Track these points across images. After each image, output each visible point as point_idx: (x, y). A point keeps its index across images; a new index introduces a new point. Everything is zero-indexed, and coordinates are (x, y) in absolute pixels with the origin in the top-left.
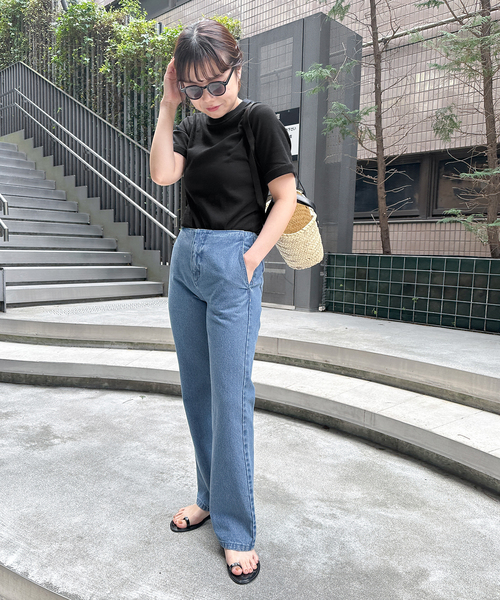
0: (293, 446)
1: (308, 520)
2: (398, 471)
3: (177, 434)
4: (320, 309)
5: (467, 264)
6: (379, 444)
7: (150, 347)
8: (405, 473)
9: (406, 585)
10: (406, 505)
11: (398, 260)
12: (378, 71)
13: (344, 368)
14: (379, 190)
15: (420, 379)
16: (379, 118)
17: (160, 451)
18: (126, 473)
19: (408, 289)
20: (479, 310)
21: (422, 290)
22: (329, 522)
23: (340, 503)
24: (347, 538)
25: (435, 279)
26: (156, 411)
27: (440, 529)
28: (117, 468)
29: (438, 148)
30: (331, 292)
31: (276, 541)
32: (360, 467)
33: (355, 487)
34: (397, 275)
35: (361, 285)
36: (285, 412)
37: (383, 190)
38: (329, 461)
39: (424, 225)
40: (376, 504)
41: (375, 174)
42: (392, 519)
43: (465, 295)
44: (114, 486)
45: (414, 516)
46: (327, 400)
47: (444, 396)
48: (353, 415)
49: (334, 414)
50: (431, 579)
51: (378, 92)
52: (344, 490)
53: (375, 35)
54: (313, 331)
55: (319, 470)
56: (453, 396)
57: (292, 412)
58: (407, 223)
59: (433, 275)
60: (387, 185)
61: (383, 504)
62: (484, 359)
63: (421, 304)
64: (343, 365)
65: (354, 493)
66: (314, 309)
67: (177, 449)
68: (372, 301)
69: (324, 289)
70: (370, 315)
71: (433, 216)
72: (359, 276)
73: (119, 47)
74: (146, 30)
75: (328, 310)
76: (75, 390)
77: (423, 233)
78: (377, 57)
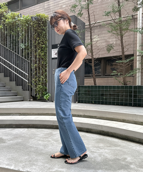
5: (118, 87)
6: (103, 134)
11: (99, 87)
12: (91, 33)
13: (89, 116)
14: (92, 67)
15: (112, 117)
16: (92, 47)
17: (41, 141)
18: (34, 146)
19: (102, 95)
20: (122, 100)
21: (106, 95)
25: (110, 92)
29: (106, 56)
30: (80, 97)
34: (99, 91)
35: (89, 94)
37: (94, 67)
38: (92, 139)
39: (103, 78)
41: (91, 62)
43: (118, 96)
48: (96, 127)
49: (90, 127)
51: (91, 39)
53: (90, 23)
54: (78, 107)
56: (121, 120)
58: (98, 78)
59: (109, 91)
60: (95, 66)
62: (127, 111)
63: (106, 99)
67: (47, 140)
68: (92, 99)
69: (78, 96)
70: (92, 103)
71: (105, 76)
72: (88, 92)
73: (7, 20)
74: (16, 16)
75: (79, 102)
76: (4, 128)
77: (103, 80)
78: (91, 29)
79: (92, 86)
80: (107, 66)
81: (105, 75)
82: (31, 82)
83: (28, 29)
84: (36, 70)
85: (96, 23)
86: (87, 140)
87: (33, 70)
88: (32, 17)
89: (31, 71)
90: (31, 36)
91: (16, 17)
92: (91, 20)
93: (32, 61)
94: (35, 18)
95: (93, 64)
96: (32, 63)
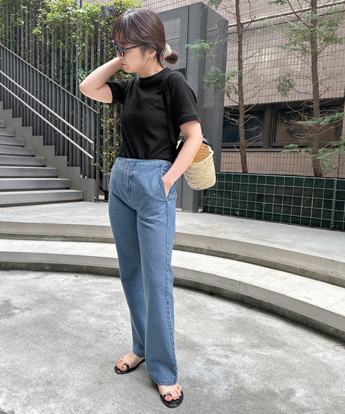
0: (192, 308)
1: (210, 360)
2: (264, 323)
3: (108, 303)
4: (200, 210)
5: (299, 181)
6: (249, 305)
7: (79, 239)
8: (269, 324)
9: (282, 401)
10: (273, 346)
11: (253, 177)
12: (240, 46)
13: (222, 253)
14: (240, 129)
15: (274, 259)
16: (240, 79)
17: (96, 315)
19: (260, 197)
20: (307, 212)
21: (269, 198)
22: (225, 361)
23: (229, 347)
24: (238, 371)
25: (278, 191)
26: (89, 287)
27: (297, 361)
28: (67, 330)
29: (276, 101)
30: (207, 199)
31: (191, 376)
32: (239, 321)
33: (237, 335)
34: (252, 187)
35: (228, 194)
36: (183, 284)
37: (243, 129)
38: (218, 317)
39: (266, 153)
40: (254, 346)
41: (237, 118)
42: (266, 356)
43: (298, 201)
44: (67, 343)
45: (279, 353)
46: (213, 275)
47: (290, 271)
48: (232, 285)
49: (218, 285)
50: (298, 395)
51: (240, 61)
52: (231, 337)
53: (238, 20)
54: (198, 227)
55: (212, 324)
56: (296, 270)
57: (187, 284)
58: (255, 152)
59: (277, 188)
60: (246, 126)
61: (258, 346)
62: (314, 245)
63: (268, 208)
64: (221, 250)
65: (238, 339)
66: (195, 211)
67: (109, 313)
68: (235, 205)
69: (202, 197)
70: (234, 215)
71: (273, 147)
72: (227, 188)
73: (49, 15)
74: (70, 4)
75: (205, 211)
76: (23, 272)
77: (266, 159)
78: (240, 37)
79: (237, 176)
80: (278, 124)
81: (273, 145)
82: (101, 159)
83: (96, 36)
84: (112, 131)
85: (253, 21)
86: (205, 319)
87: (104, 132)
88: (102, 8)
89: (101, 132)
90: (102, 51)
91: (69, 8)
92: (241, 13)
93: (104, 111)
94: (111, 10)
95: (241, 123)
96: (104, 115)
